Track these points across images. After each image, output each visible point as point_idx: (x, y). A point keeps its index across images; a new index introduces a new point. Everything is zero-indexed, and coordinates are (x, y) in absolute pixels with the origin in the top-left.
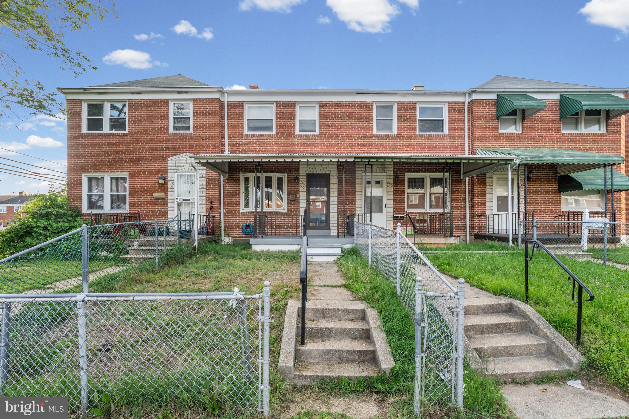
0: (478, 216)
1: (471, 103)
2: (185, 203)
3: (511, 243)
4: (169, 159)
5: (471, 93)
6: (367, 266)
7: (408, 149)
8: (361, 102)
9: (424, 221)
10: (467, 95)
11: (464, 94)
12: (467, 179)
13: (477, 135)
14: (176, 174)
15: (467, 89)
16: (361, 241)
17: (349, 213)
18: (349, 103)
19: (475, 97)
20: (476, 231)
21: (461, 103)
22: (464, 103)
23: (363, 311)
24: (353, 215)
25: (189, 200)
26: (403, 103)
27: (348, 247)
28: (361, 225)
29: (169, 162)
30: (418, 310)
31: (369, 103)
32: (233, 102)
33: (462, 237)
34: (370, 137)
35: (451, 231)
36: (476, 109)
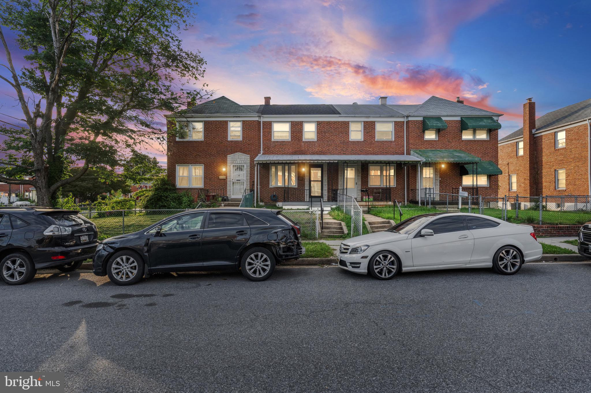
0: (412, 190)
1: (408, 122)
2: (237, 182)
3: (420, 205)
4: (228, 156)
5: (407, 117)
6: (343, 213)
7: (370, 149)
8: (342, 122)
9: (379, 193)
10: (405, 117)
11: (404, 117)
12: (405, 167)
13: (411, 141)
14: (232, 165)
15: (406, 114)
16: (341, 204)
17: (334, 188)
18: (335, 122)
19: (410, 119)
20: (410, 199)
21: (402, 122)
22: (404, 122)
23: (340, 223)
24: (338, 189)
25: (240, 180)
26: (367, 122)
27: (334, 207)
28: (341, 195)
29: (228, 158)
30: (352, 214)
31: (347, 122)
32: (265, 122)
33: (403, 203)
34: (347, 142)
35: (390, 198)
36: (411, 126)
